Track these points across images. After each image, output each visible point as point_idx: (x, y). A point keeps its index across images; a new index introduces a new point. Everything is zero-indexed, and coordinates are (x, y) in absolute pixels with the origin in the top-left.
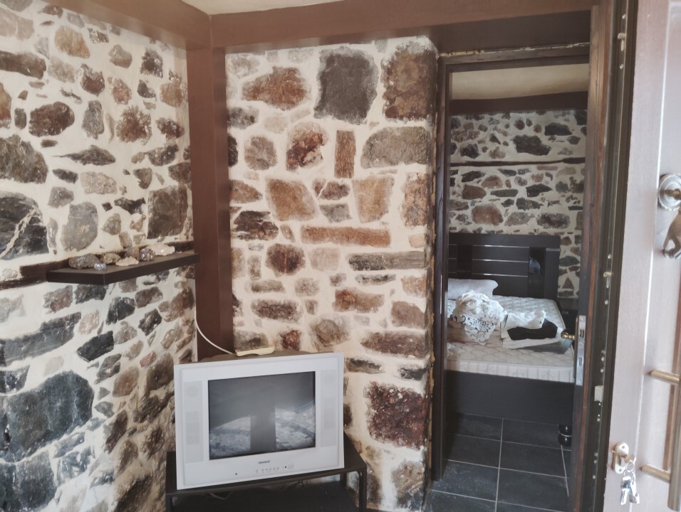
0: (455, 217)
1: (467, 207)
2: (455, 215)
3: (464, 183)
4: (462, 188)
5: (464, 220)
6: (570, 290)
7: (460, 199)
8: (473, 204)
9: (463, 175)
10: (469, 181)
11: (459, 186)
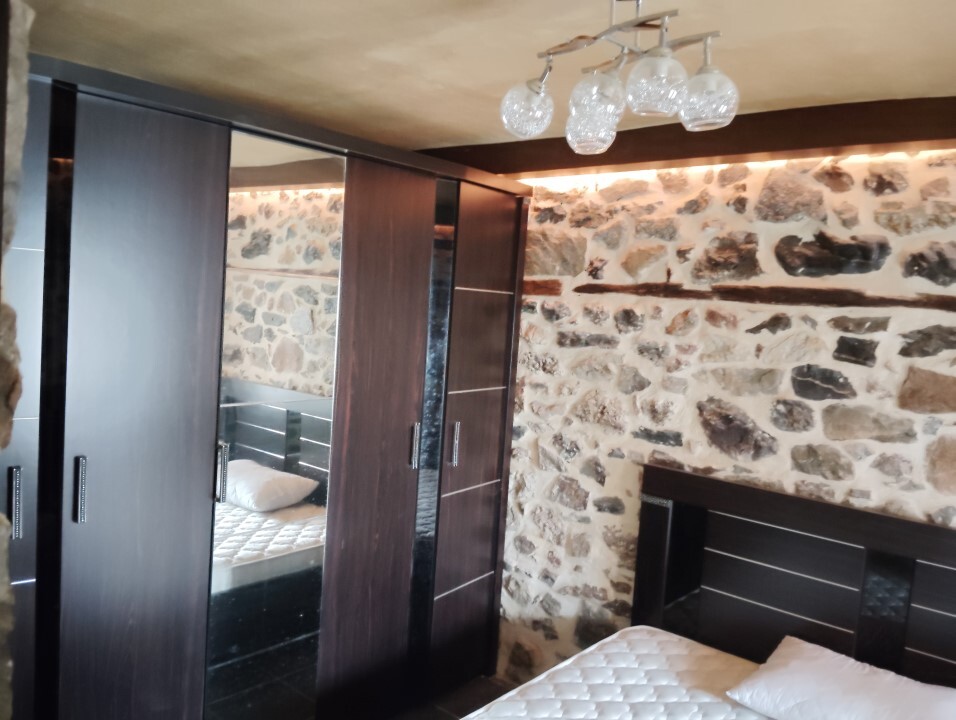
0: (871, 459)
1: (908, 436)
2: (868, 453)
3: (907, 361)
4: (900, 374)
5: (898, 474)
7: (890, 408)
8: (930, 428)
9: (904, 336)
10: (924, 353)
11: (887, 366)
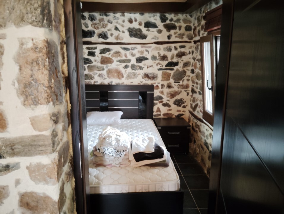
0: (97, 75)
1: (103, 69)
2: (97, 74)
3: (101, 55)
4: (100, 58)
5: (102, 77)
6: (159, 113)
7: (99, 65)
8: (107, 67)
9: (100, 50)
10: (104, 53)
11: (98, 56)
